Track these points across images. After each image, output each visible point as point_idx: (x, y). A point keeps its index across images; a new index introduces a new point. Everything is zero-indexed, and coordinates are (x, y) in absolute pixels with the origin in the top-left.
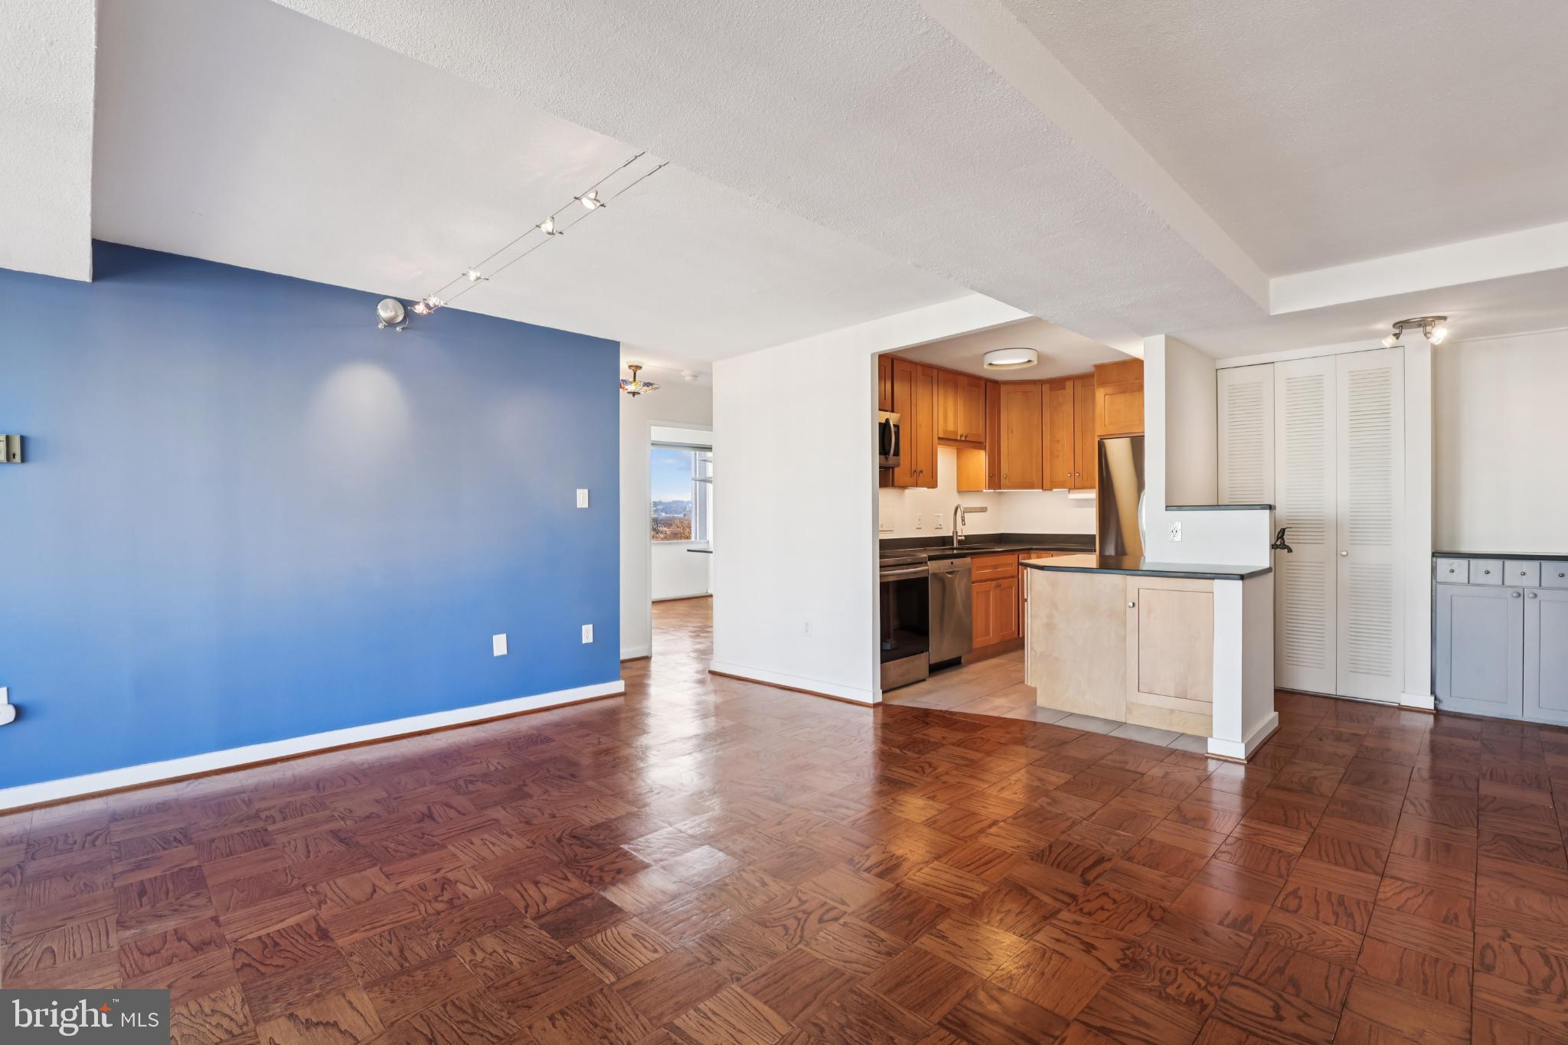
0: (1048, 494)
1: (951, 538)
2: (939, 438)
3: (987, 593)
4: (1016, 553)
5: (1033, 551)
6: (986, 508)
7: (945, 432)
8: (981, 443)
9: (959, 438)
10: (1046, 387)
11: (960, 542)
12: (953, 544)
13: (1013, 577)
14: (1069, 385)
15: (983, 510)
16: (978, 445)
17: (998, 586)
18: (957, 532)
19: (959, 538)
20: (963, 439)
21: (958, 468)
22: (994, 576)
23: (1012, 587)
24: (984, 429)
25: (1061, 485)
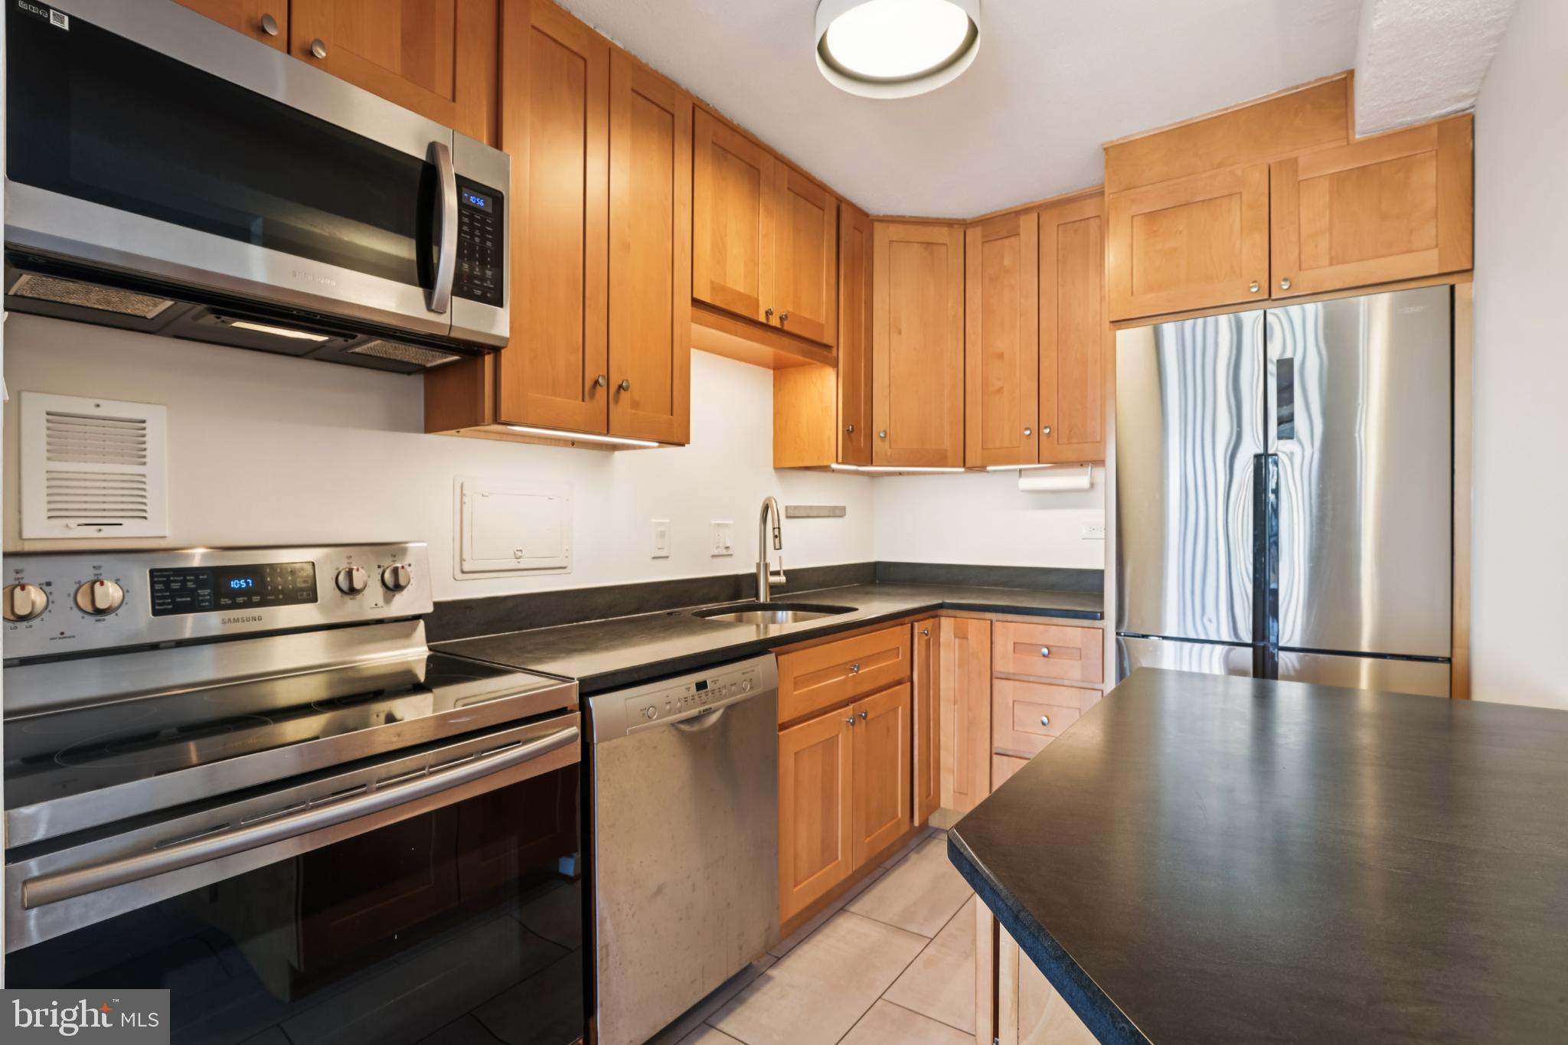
0: (975, 479)
1: (753, 578)
2: (696, 302)
3: (830, 745)
4: (907, 619)
5: (943, 612)
6: (843, 509)
7: (717, 288)
8: (827, 347)
9: (762, 319)
10: (974, 235)
11: (773, 588)
12: (757, 595)
13: (899, 682)
14: (1028, 224)
15: (837, 512)
16: (818, 350)
17: (860, 717)
18: (766, 566)
19: (773, 579)
20: (774, 321)
21: (777, 414)
22: (850, 692)
23: (895, 710)
24: (833, 315)
25: (1009, 457)
